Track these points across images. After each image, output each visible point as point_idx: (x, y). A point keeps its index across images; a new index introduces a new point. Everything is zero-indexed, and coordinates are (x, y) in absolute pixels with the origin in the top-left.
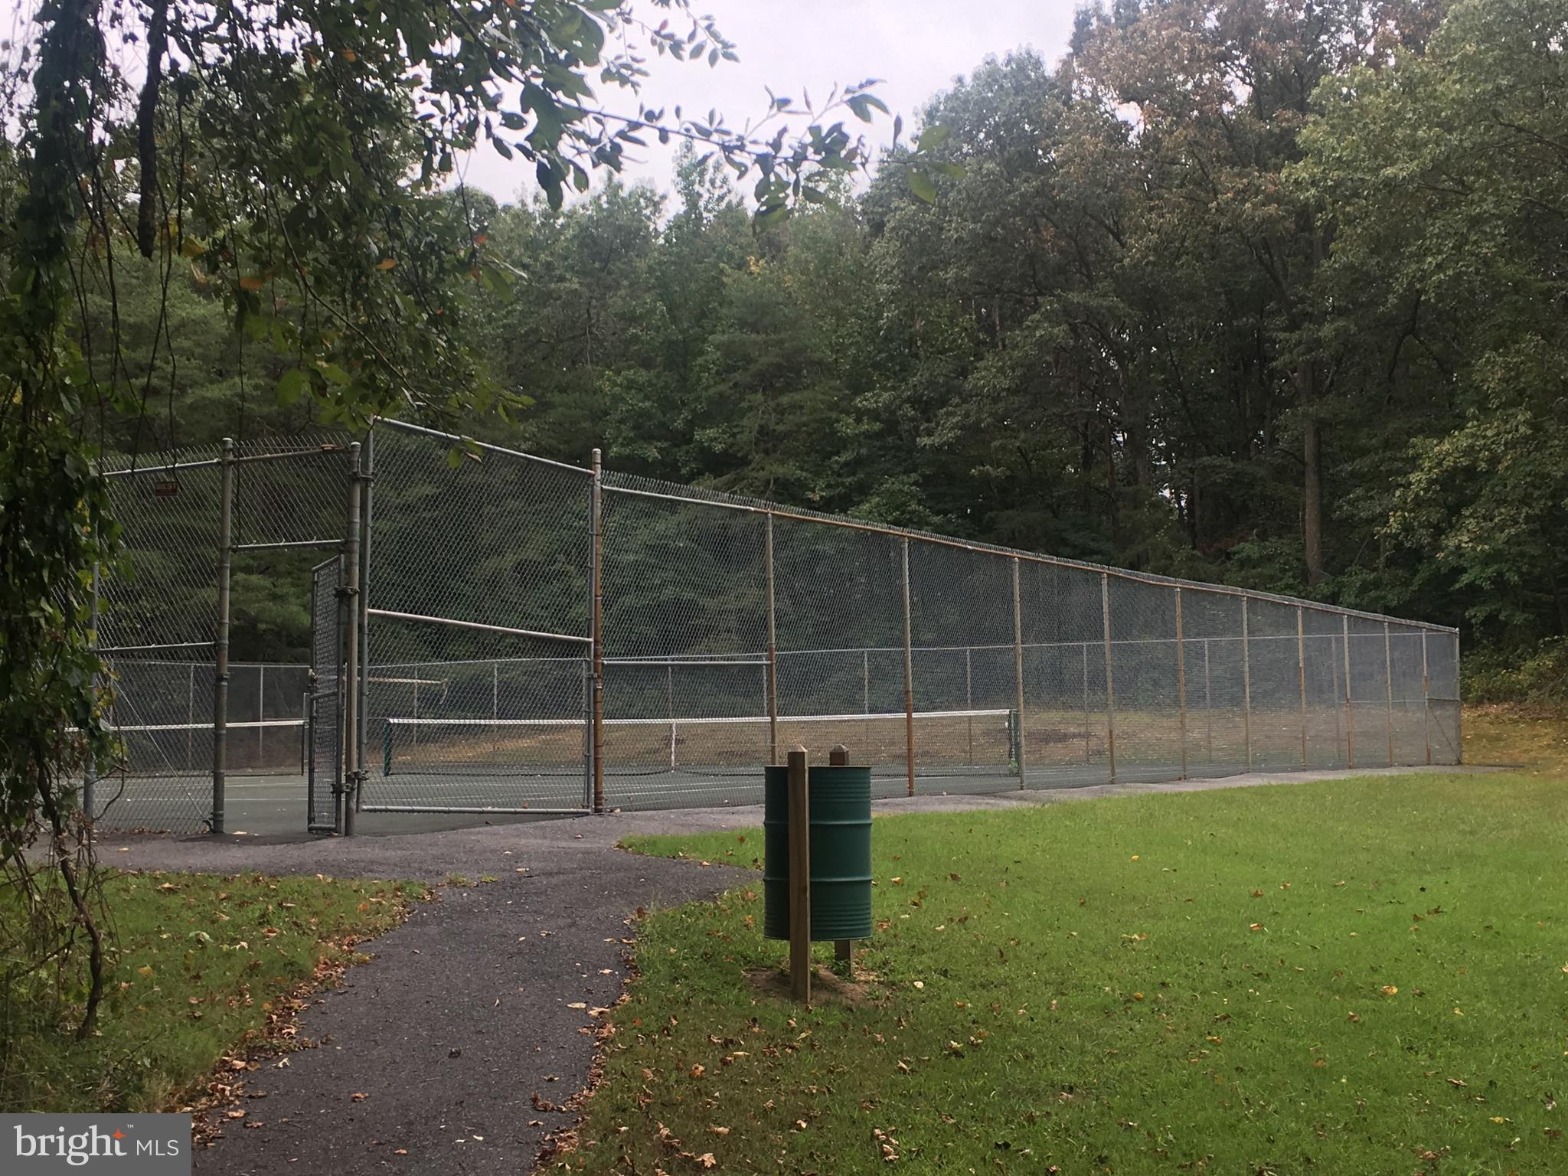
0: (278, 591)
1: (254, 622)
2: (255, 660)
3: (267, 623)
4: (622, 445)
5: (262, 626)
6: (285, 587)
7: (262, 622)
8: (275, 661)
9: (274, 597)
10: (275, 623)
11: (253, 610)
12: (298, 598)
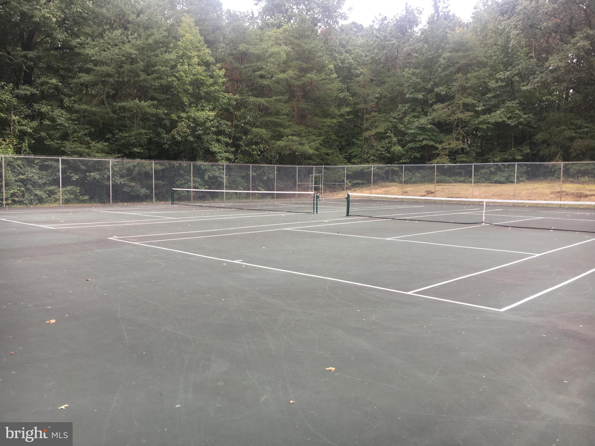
0: (302, 142)
1: (295, 152)
2: (295, 164)
3: (299, 152)
4: (410, 94)
5: (297, 153)
6: (304, 141)
7: (297, 152)
8: (301, 164)
9: (301, 144)
10: (301, 152)
11: (294, 148)
12: (308, 144)
